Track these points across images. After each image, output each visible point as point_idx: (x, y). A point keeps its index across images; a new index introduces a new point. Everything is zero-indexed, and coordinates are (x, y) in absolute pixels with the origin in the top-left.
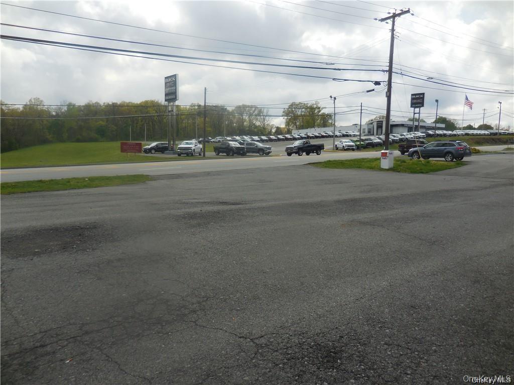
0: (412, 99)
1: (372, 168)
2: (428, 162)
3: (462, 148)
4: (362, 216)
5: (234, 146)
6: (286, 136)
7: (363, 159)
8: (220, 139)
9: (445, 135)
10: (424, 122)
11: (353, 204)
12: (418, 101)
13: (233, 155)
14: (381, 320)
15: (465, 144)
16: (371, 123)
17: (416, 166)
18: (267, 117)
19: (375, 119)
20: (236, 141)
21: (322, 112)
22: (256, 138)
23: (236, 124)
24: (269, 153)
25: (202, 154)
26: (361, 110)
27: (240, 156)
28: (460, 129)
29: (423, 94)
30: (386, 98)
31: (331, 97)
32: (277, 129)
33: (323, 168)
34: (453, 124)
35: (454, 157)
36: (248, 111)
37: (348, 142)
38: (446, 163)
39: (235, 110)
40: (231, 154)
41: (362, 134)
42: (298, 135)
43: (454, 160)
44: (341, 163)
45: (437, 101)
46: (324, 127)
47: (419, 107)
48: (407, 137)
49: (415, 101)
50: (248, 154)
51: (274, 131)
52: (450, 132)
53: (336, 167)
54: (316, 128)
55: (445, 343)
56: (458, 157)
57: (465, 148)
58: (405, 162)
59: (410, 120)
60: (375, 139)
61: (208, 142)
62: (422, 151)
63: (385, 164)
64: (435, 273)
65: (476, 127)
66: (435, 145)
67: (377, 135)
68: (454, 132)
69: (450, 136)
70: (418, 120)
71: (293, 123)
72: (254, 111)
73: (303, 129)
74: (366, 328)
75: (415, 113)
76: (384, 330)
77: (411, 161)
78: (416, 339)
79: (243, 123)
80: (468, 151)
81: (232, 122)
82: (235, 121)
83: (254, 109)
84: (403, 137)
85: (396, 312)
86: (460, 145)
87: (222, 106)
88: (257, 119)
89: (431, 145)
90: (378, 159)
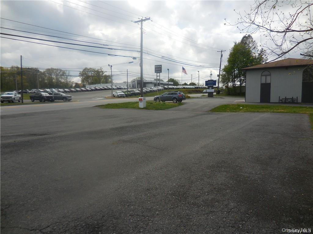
0: (155, 68)
1: (134, 108)
2: (164, 104)
3: (181, 96)
4: (125, 137)
5: (45, 95)
6: (82, 89)
7: (129, 102)
8: (35, 91)
9: (173, 88)
10: (163, 81)
11: (121, 130)
12: (158, 69)
13: (44, 102)
14: (129, 201)
15: (182, 93)
16: (134, 81)
17: (158, 106)
18: (69, 77)
19: (136, 79)
20: (47, 92)
21: (105, 74)
22: (61, 90)
23: (47, 80)
24: (70, 100)
25: (21, 101)
26: (127, 73)
27: (50, 102)
28: (181, 85)
29: (161, 65)
30: (140, 67)
31: (109, 65)
32: (76, 84)
33: (105, 108)
34: (177, 82)
35: (177, 100)
36: (55, 72)
37: (121, 92)
38: (173, 104)
39: (45, 71)
40: (43, 101)
41: (129, 88)
42: (90, 88)
43: (178, 102)
44: (116, 105)
45: (168, 69)
46: (106, 83)
47: (159, 73)
48: (154, 89)
49: (157, 69)
50: (55, 101)
51: (74, 85)
52: (176, 87)
53: (113, 108)
54: (102, 84)
55: (163, 209)
56: (179, 100)
57: (182, 96)
58: (152, 104)
59: (155, 80)
60: (137, 91)
61: (26, 93)
62: (161, 97)
63: (141, 105)
64: (162, 167)
65: (189, 84)
66: (167, 94)
67: (137, 88)
68: (178, 87)
69: (176, 89)
70: (159, 80)
71: (86, 80)
72: (59, 73)
73: (93, 84)
74: (120, 207)
75: (157, 76)
76: (131, 207)
77: (156, 103)
78: (148, 209)
79: (52, 80)
80: (184, 97)
81: (44, 79)
82: (46, 78)
83: (59, 71)
84: (152, 89)
85: (138, 194)
86: (180, 94)
87: (35, 69)
88: (62, 78)
89: (166, 94)
90: (137, 103)
